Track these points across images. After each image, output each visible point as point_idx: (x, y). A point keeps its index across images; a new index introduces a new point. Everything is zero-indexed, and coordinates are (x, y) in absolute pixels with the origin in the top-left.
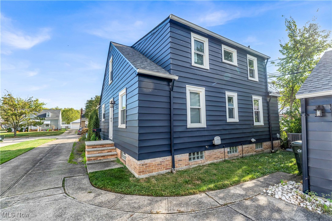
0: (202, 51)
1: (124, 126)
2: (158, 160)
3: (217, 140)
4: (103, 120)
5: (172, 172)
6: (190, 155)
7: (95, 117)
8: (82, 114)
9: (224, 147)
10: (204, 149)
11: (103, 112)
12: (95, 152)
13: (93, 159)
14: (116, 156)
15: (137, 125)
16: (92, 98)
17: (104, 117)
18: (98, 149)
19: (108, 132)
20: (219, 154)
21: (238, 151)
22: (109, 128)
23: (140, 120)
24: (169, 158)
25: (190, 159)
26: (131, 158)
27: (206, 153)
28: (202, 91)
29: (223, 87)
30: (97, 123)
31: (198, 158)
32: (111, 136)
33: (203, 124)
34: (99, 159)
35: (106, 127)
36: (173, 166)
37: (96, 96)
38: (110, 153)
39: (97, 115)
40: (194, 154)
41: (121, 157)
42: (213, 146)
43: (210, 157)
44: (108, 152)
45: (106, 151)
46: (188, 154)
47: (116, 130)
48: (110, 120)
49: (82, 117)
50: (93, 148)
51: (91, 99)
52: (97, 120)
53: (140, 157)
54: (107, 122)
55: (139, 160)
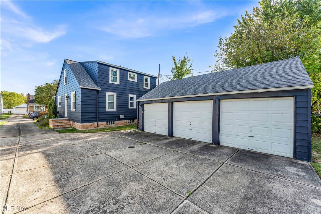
0: (116, 75)
1: (74, 110)
2: (91, 124)
3: (122, 116)
4: (59, 106)
5: (97, 129)
6: (107, 122)
7: (53, 104)
8: (29, 99)
9: (126, 120)
10: (115, 120)
11: (59, 101)
12: (57, 123)
13: (56, 126)
14: (70, 125)
15: (80, 109)
16: (42, 85)
17: (60, 104)
18: (59, 122)
19: (64, 114)
20: (123, 123)
21: (135, 122)
22: (64, 111)
23: (81, 107)
24: (96, 123)
25: (107, 124)
26: (78, 123)
27: (116, 122)
28: (115, 94)
29: (127, 92)
30: (55, 108)
31: (112, 124)
32: (66, 115)
33: (115, 109)
34: (60, 126)
35: (63, 111)
36: (98, 126)
37: (46, 84)
38: (66, 124)
39: (55, 103)
40: (109, 122)
41: (73, 125)
42: (120, 119)
43: (118, 124)
44: (65, 123)
45: (63, 123)
46: (106, 122)
47: (70, 112)
48: (65, 106)
49: (29, 102)
50: (56, 121)
51: (40, 86)
52: (55, 106)
53: (82, 122)
54: (63, 107)
55: (81, 123)
